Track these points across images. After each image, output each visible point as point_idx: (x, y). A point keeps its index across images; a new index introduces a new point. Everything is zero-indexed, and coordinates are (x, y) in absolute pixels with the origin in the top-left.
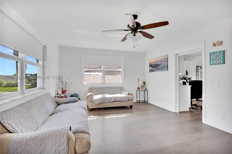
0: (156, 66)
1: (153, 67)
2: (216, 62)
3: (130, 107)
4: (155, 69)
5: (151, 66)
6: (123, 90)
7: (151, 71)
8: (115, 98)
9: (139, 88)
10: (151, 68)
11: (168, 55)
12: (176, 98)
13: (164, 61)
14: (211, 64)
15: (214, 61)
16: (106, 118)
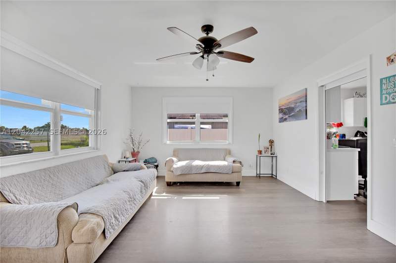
0: (288, 110)
1: (285, 114)
2: (394, 99)
3: (236, 184)
4: (287, 116)
5: (281, 111)
6: (230, 154)
7: (282, 120)
8: (209, 167)
9: (260, 152)
10: (281, 115)
11: (306, 89)
12: (321, 173)
13: (301, 100)
14: (384, 102)
15: (388, 96)
16: (183, 198)
